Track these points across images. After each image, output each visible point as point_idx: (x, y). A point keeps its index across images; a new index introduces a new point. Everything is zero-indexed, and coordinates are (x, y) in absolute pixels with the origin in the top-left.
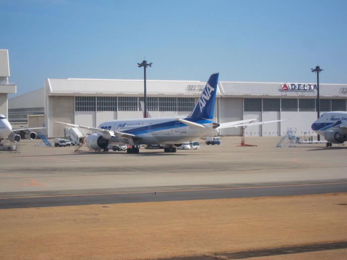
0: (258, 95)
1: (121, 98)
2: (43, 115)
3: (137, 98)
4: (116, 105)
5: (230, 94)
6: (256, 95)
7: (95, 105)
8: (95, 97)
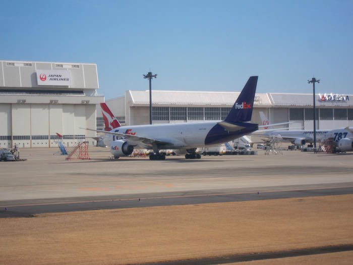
0: (302, 105)
1: (190, 109)
2: (124, 124)
3: (203, 108)
4: (186, 115)
5: (279, 105)
6: (301, 105)
7: (168, 115)
8: (168, 108)
